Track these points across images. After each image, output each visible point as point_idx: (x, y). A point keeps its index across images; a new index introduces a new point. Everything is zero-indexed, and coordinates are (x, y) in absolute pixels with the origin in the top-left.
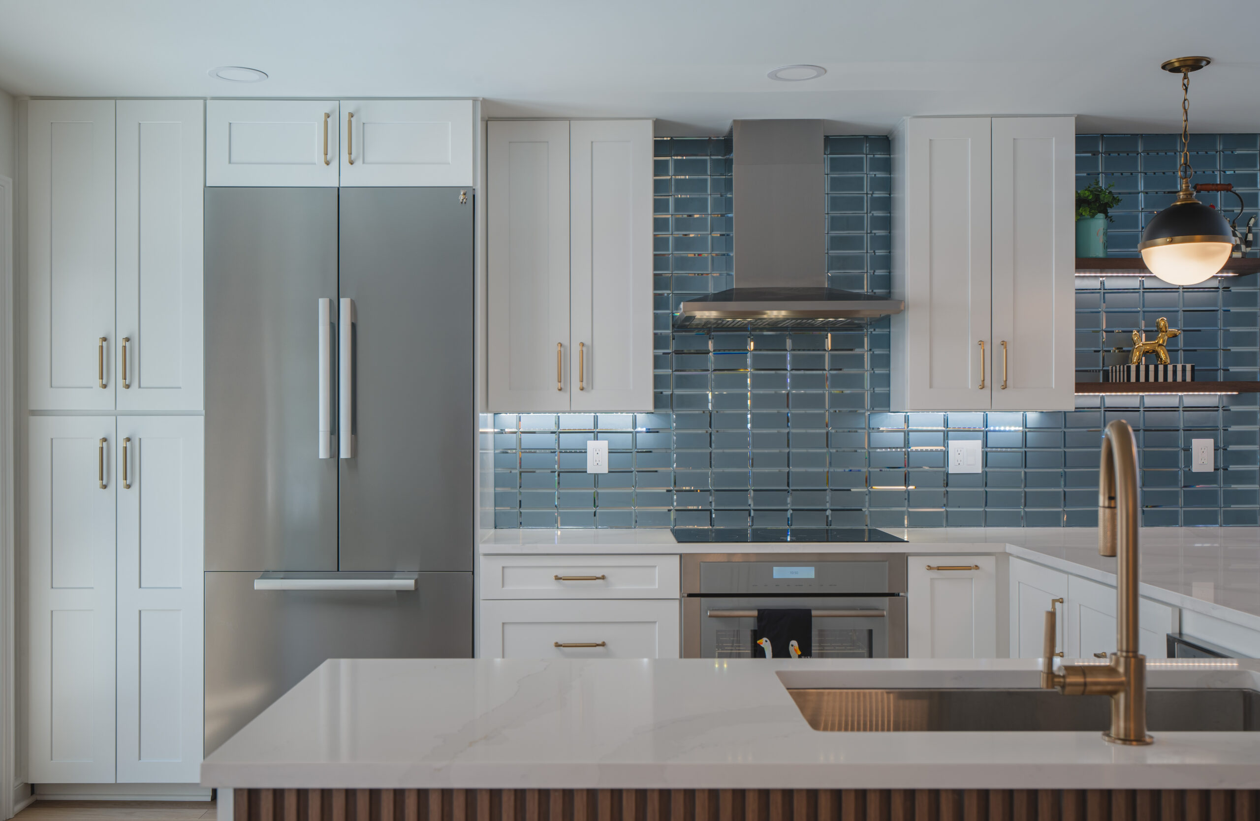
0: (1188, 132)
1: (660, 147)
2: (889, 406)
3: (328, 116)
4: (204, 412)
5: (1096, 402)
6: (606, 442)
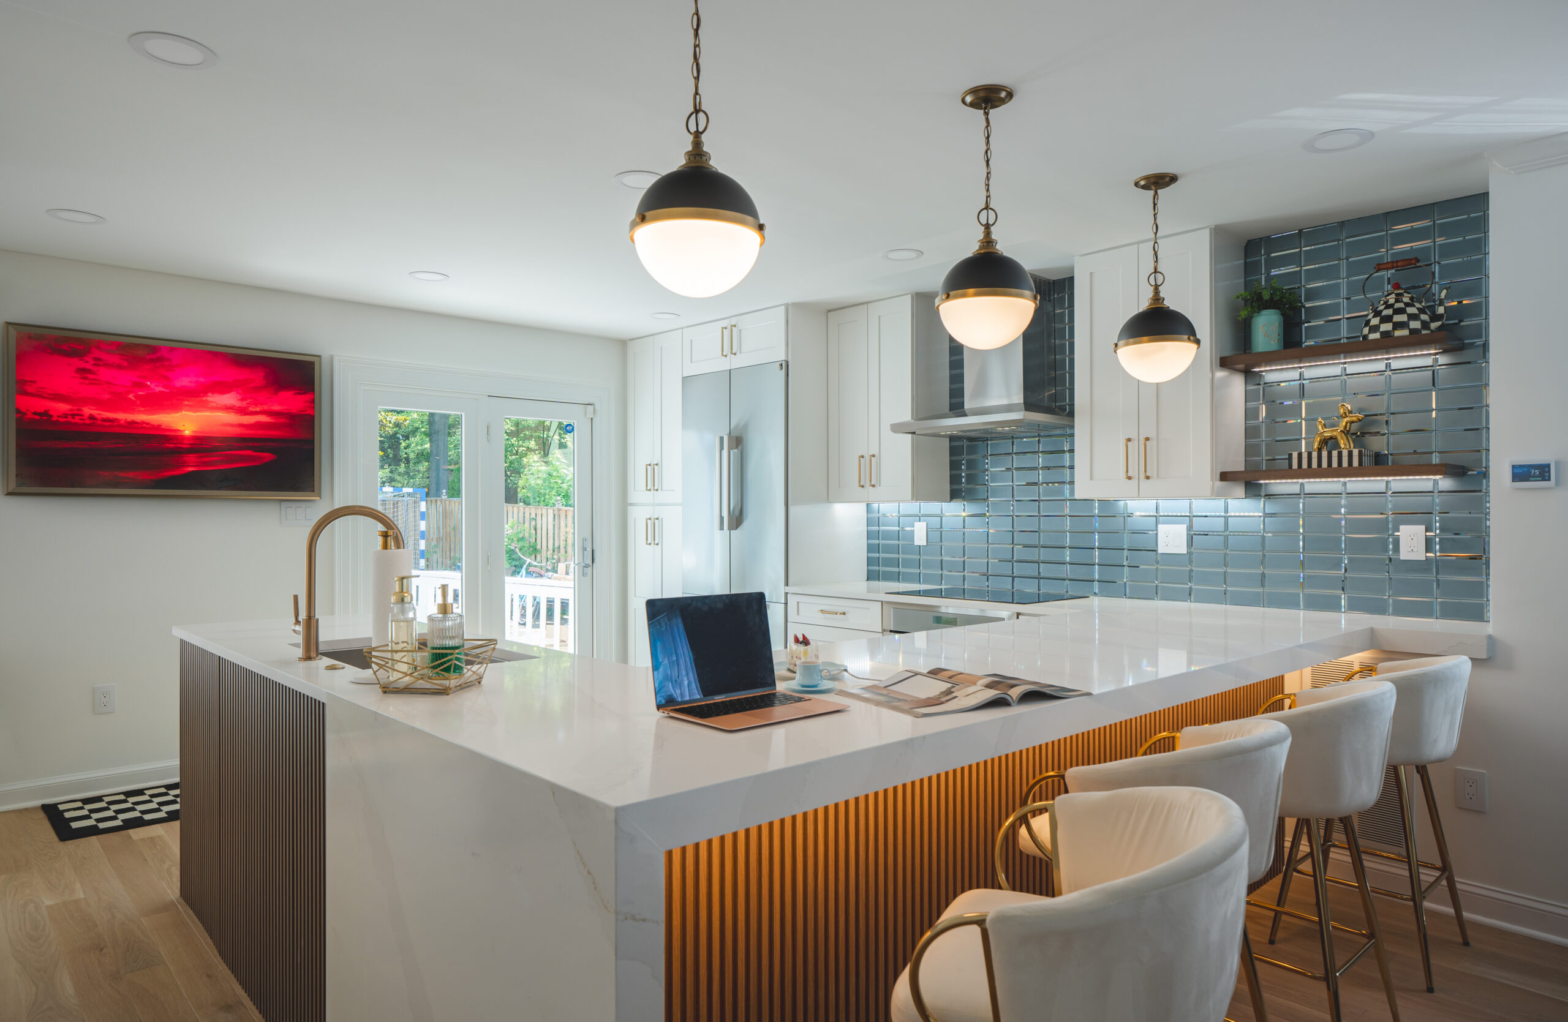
3: (724, 328)
4: (683, 504)
5: (1296, 489)
6: (925, 523)
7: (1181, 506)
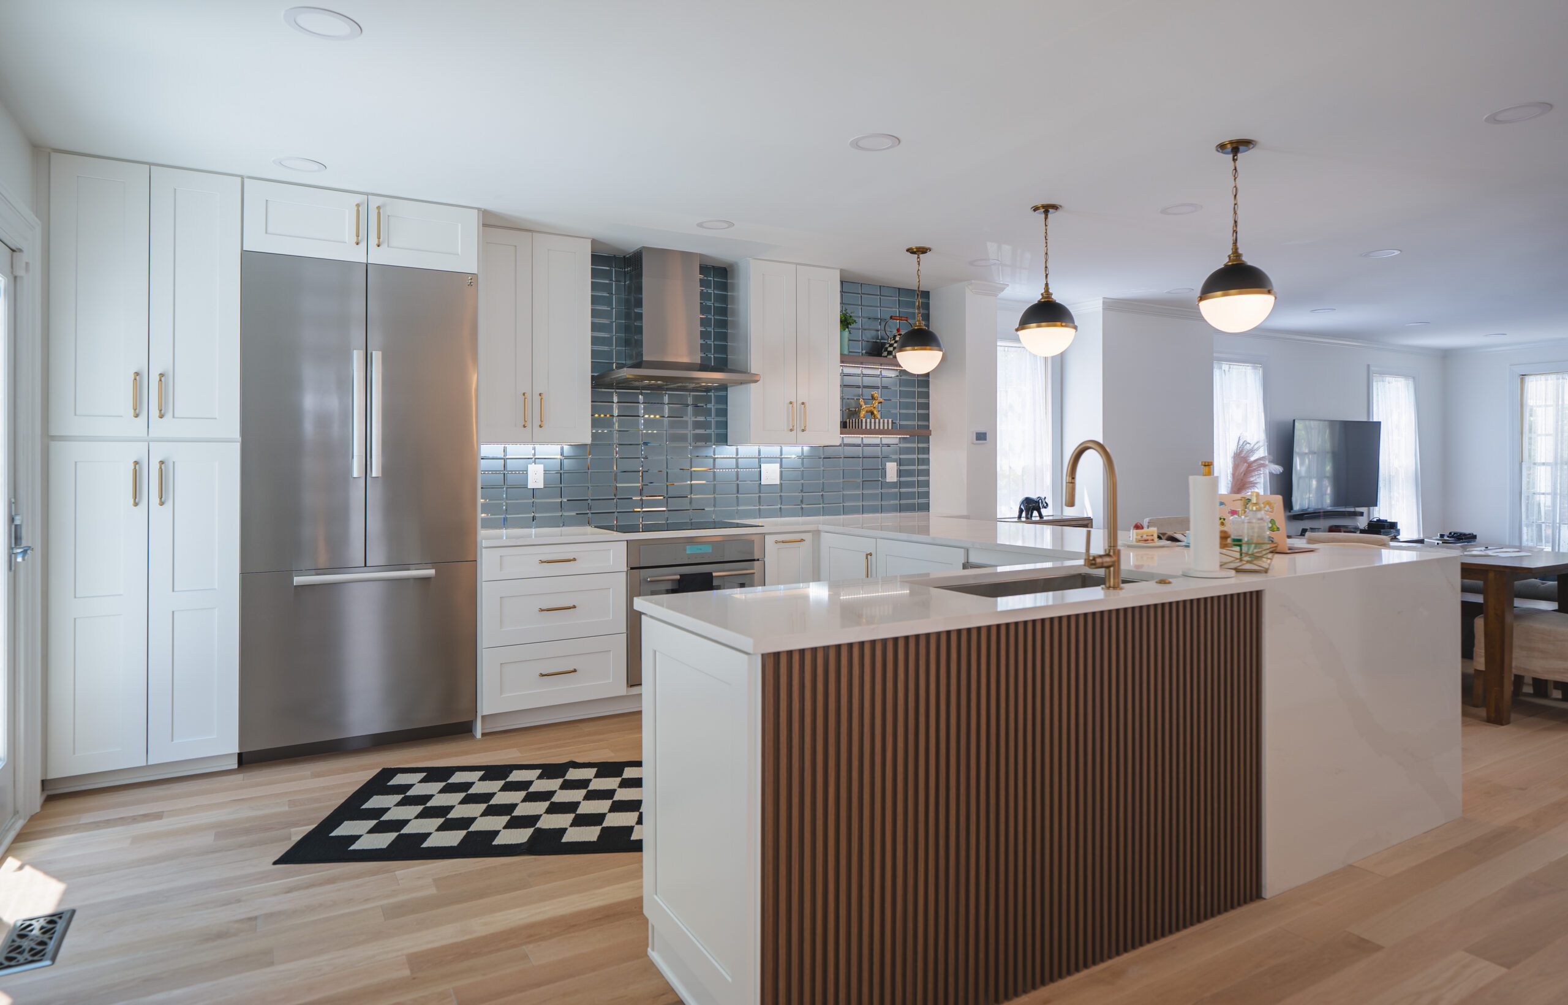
0: (921, 289)
1: (596, 259)
2: (727, 442)
3: (358, 205)
4: (240, 439)
5: (848, 440)
6: (542, 466)
7: (774, 450)
